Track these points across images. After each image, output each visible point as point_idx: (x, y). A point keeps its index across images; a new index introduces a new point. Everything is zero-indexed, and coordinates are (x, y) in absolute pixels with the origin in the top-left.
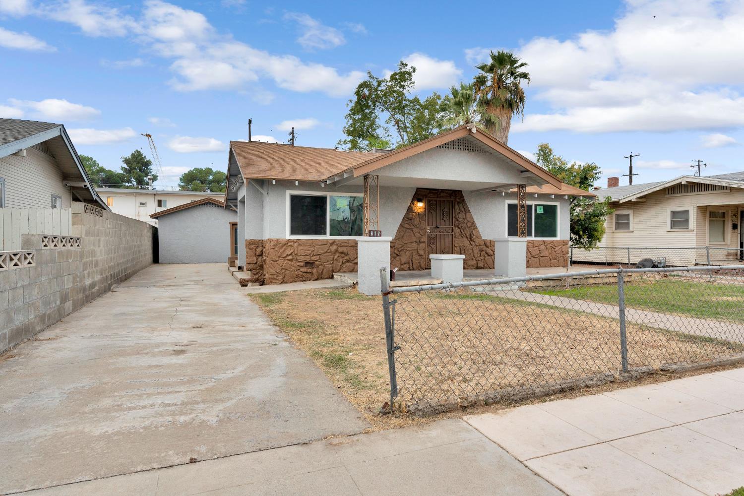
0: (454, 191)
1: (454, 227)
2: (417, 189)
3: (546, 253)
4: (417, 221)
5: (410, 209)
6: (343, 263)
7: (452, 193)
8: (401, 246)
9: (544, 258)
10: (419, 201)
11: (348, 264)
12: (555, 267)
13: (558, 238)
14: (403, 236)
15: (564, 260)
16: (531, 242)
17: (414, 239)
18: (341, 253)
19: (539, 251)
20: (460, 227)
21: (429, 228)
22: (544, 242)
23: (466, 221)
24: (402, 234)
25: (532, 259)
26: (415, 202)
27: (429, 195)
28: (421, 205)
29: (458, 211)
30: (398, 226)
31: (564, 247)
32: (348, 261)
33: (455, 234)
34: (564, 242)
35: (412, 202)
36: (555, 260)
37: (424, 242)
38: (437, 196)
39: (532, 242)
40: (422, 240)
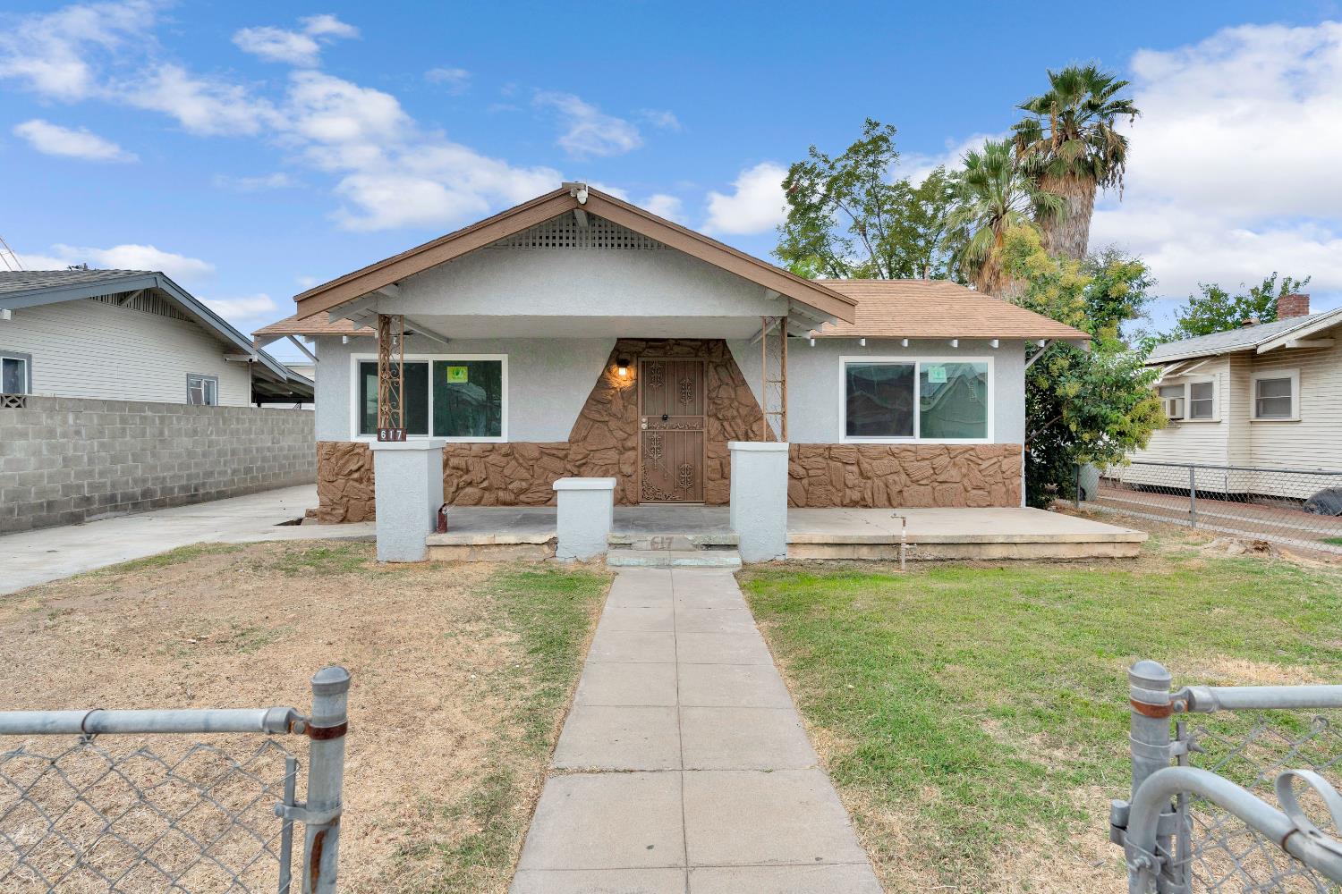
0: (706, 342)
1: (706, 418)
2: (619, 339)
3: (954, 474)
4: (617, 406)
5: (603, 383)
6: (458, 489)
7: (701, 346)
8: (580, 457)
9: (945, 486)
10: (623, 363)
11: (469, 490)
12: (979, 506)
13: (990, 440)
14: (585, 437)
15: (1008, 490)
16: (909, 448)
17: (612, 442)
18: (454, 468)
19: (934, 469)
20: (720, 416)
21: (644, 420)
22: (947, 448)
23: (736, 404)
24: (584, 433)
25: (916, 487)
26: (615, 368)
27: (645, 352)
28: (623, 372)
29: (715, 383)
30: (575, 416)
31: (1006, 460)
32: (470, 484)
33: (708, 432)
34: (1006, 450)
35: (608, 368)
36: (981, 492)
37: (634, 448)
38: (665, 353)
39: (913, 449)
40: (629, 444)
